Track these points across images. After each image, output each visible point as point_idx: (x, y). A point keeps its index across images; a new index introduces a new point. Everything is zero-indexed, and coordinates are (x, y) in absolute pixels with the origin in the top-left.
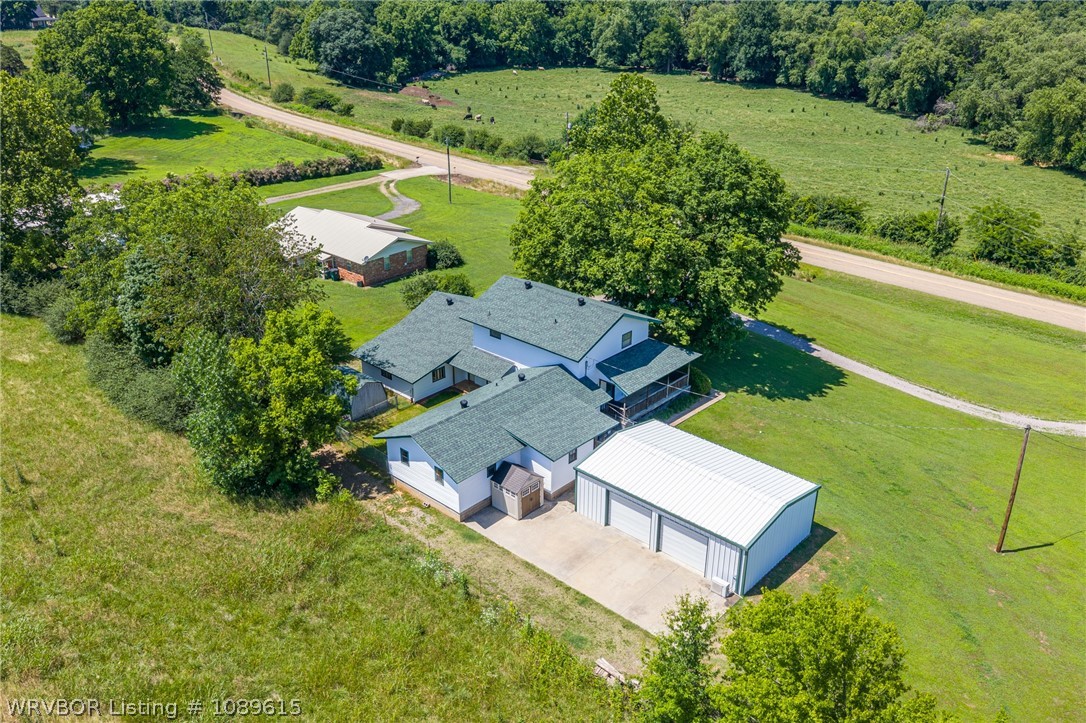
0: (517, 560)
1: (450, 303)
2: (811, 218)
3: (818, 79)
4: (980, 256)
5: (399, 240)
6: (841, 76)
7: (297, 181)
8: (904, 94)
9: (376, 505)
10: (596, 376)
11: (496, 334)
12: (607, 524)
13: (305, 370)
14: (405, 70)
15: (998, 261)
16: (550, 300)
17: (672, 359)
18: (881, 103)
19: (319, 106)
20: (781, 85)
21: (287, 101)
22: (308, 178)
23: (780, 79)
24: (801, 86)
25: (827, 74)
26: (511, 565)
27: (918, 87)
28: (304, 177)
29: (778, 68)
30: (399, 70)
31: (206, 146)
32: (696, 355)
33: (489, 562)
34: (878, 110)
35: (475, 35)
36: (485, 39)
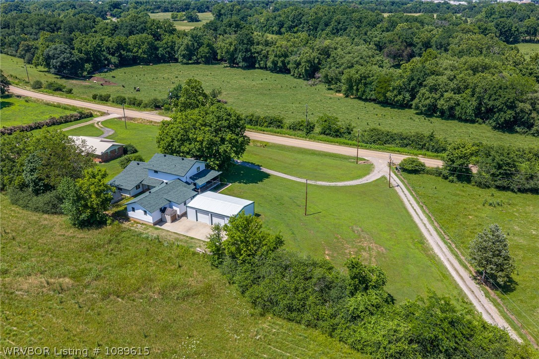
0: (172, 232)
1: (138, 164)
2: (265, 124)
3: (271, 65)
4: (321, 133)
5: (113, 145)
6: (280, 64)
7: (58, 125)
8: (303, 71)
9: (126, 225)
10: (190, 181)
11: (156, 172)
12: (197, 220)
13: (101, 186)
14: (91, 69)
15: (327, 135)
16: (172, 160)
17: (213, 174)
18: (296, 75)
19: (55, 90)
20: (258, 68)
21: (39, 88)
22: (63, 123)
23: (257, 66)
24: (266, 68)
25: (274, 63)
26: (170, 234)
27: (308, 68)
28: (61, 123)
29: (256, 61)
30: (88, 69)
31: (10, 112)
32: (221, 172)
33: (164, 234)
34: (295, 77)
35: (122, 51)
36: (126, 53)
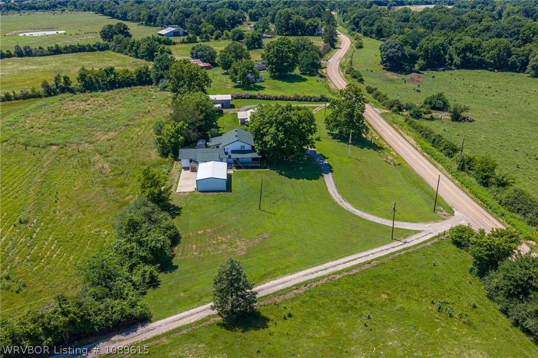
0: (179, 176)
10: (230, 152)
14: (424, 66)
17: (253, 155)
19: (354, 77)
21: (348, 74)
30: (420, 65)
31: (294, 86)
32: (260, 157)
35: (468, 54)
36: (473, 55)
